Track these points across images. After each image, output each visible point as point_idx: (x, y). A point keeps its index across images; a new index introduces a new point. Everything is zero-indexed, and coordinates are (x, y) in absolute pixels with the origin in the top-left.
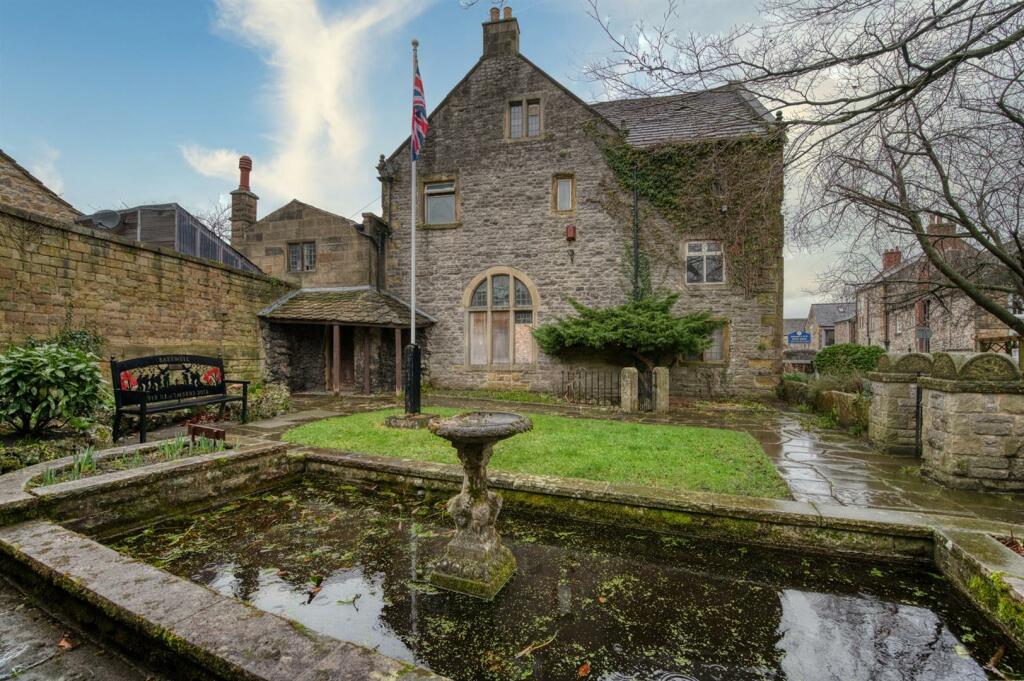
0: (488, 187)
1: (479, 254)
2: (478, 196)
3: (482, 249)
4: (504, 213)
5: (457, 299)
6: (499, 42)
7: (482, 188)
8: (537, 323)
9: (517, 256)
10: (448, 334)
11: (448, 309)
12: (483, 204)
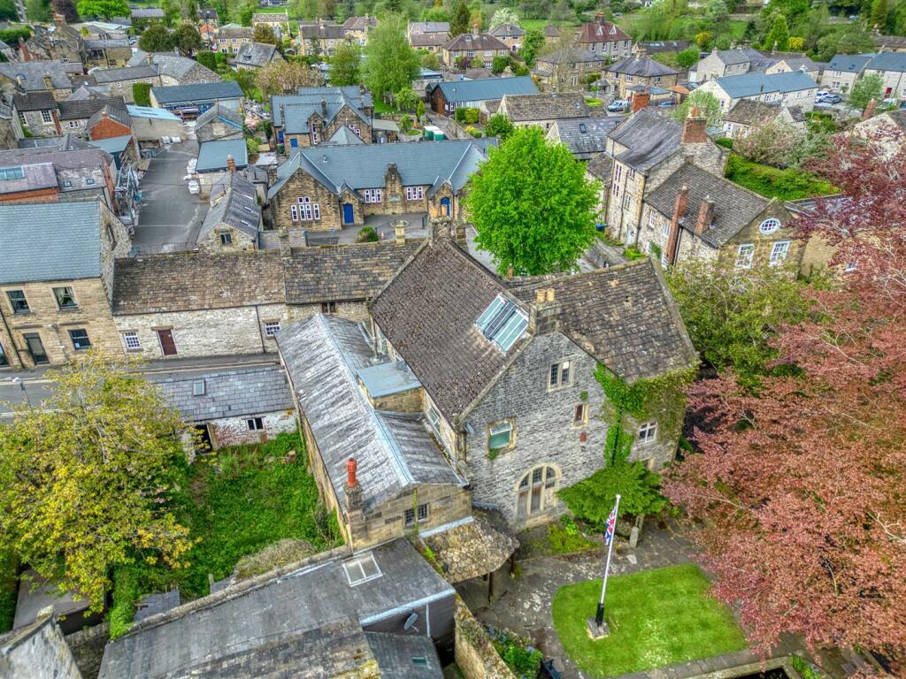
0: (535, 421)
1: (527, 461)
2: (528, 428)
3: (529, 458)
4: (545, 435)
5: (512, 489)
6: (549, 322)
7: (531, 423)
8: (558, 487)
9: (551, 456)
10: (505, 509)
11: (505, 496)
12: (531, 432)
